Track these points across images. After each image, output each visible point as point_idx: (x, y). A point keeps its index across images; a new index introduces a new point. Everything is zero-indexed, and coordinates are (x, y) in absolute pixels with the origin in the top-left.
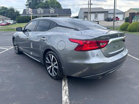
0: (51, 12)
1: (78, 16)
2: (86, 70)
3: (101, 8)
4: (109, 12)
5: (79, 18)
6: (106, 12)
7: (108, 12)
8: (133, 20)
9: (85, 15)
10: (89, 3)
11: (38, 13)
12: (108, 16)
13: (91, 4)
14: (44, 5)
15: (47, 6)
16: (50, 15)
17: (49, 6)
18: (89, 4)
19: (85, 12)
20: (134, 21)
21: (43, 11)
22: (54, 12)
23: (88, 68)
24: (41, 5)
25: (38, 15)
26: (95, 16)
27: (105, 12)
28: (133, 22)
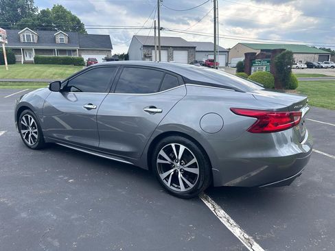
0: (58, 40)
1: (127, 54)
2: (258, 171)
3: (180, 39)
4: (197, 49)
5: (130, 58)
6: (190, 49)
7: (195, 47)
8: (253, 68)
9: (146, 51)
10: (157, 25)
11: (22, 40)
12: (195, 58)
13: (161, 29)
14: (37, 22)
15: (47, 26)
16: (56, 48)
17: (52, 26)
18: (155, 28)
19: (144, 46)
20: (255, 71)
21: (36, 38)
22: (66, 40)
23: (266, 167)
24: (27, 21)
25: (21, 47)
26: (168, 57)
27: (189, 47)
28: (252, 71)
